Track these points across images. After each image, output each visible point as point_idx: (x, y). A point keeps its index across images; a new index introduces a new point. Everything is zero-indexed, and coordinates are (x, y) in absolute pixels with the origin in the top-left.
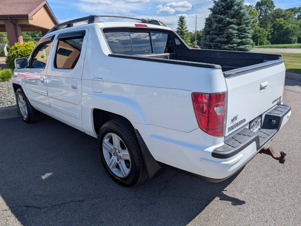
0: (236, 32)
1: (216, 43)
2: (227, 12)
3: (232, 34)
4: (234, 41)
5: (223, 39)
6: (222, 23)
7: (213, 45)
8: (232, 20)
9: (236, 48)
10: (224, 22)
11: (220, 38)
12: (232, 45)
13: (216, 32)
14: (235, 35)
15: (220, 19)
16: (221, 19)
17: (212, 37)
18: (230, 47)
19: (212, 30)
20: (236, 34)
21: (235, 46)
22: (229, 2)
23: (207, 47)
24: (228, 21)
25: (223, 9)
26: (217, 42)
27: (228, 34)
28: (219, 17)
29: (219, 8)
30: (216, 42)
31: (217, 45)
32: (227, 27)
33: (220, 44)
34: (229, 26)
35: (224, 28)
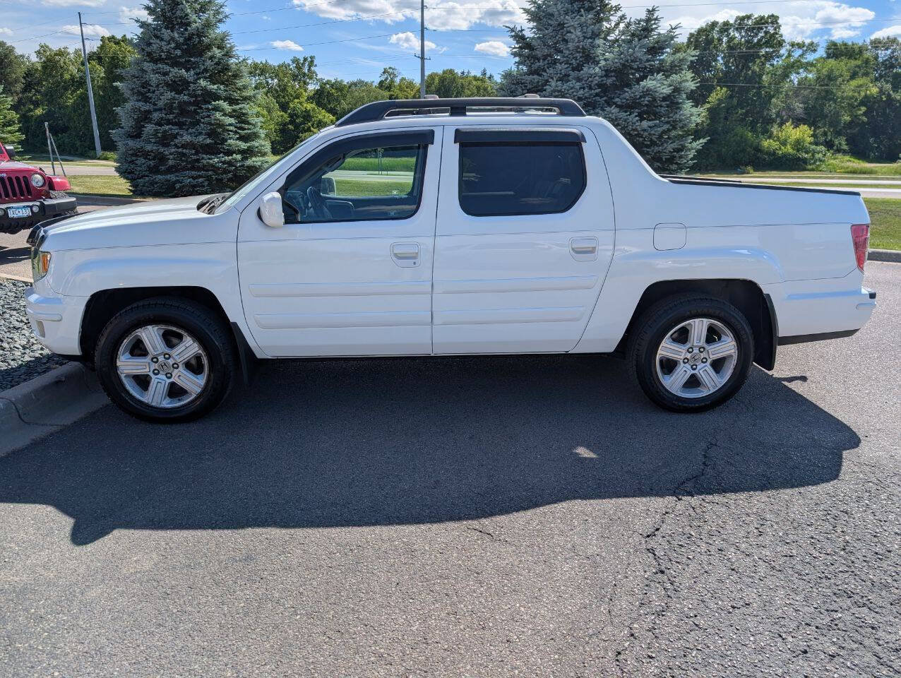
0: (232, 121)
1: (180, 150)
2: (191, 61)
3: (221, 125)
4: (229, 145)
5: (201, 138)
6: (186, 92)
7: (171, 154)
8: (215, 87)
9: (240, 166)
10: (194, 90)
11: (191, 134)
12: (230, 158)
13: (171, 117)
14: (231, 131)
15: (177, 79)
16: (180, 81)
17: (165, 131)
18: (224, 163)
19: (155, 110)
20: (231, 128)
21: (236, 161)
22: (193, 34)
23: (149, 160)
24: (204, 89)
25: (178, 52)
26: (183, 146)
27: (210, 124)
28: (176, 73)
29: (168, 47)
30: (180, 145)
31: (184, 155)
32: (207, 106)
33: (193, 151)
34: (210, 103)
35: (193, 106)
